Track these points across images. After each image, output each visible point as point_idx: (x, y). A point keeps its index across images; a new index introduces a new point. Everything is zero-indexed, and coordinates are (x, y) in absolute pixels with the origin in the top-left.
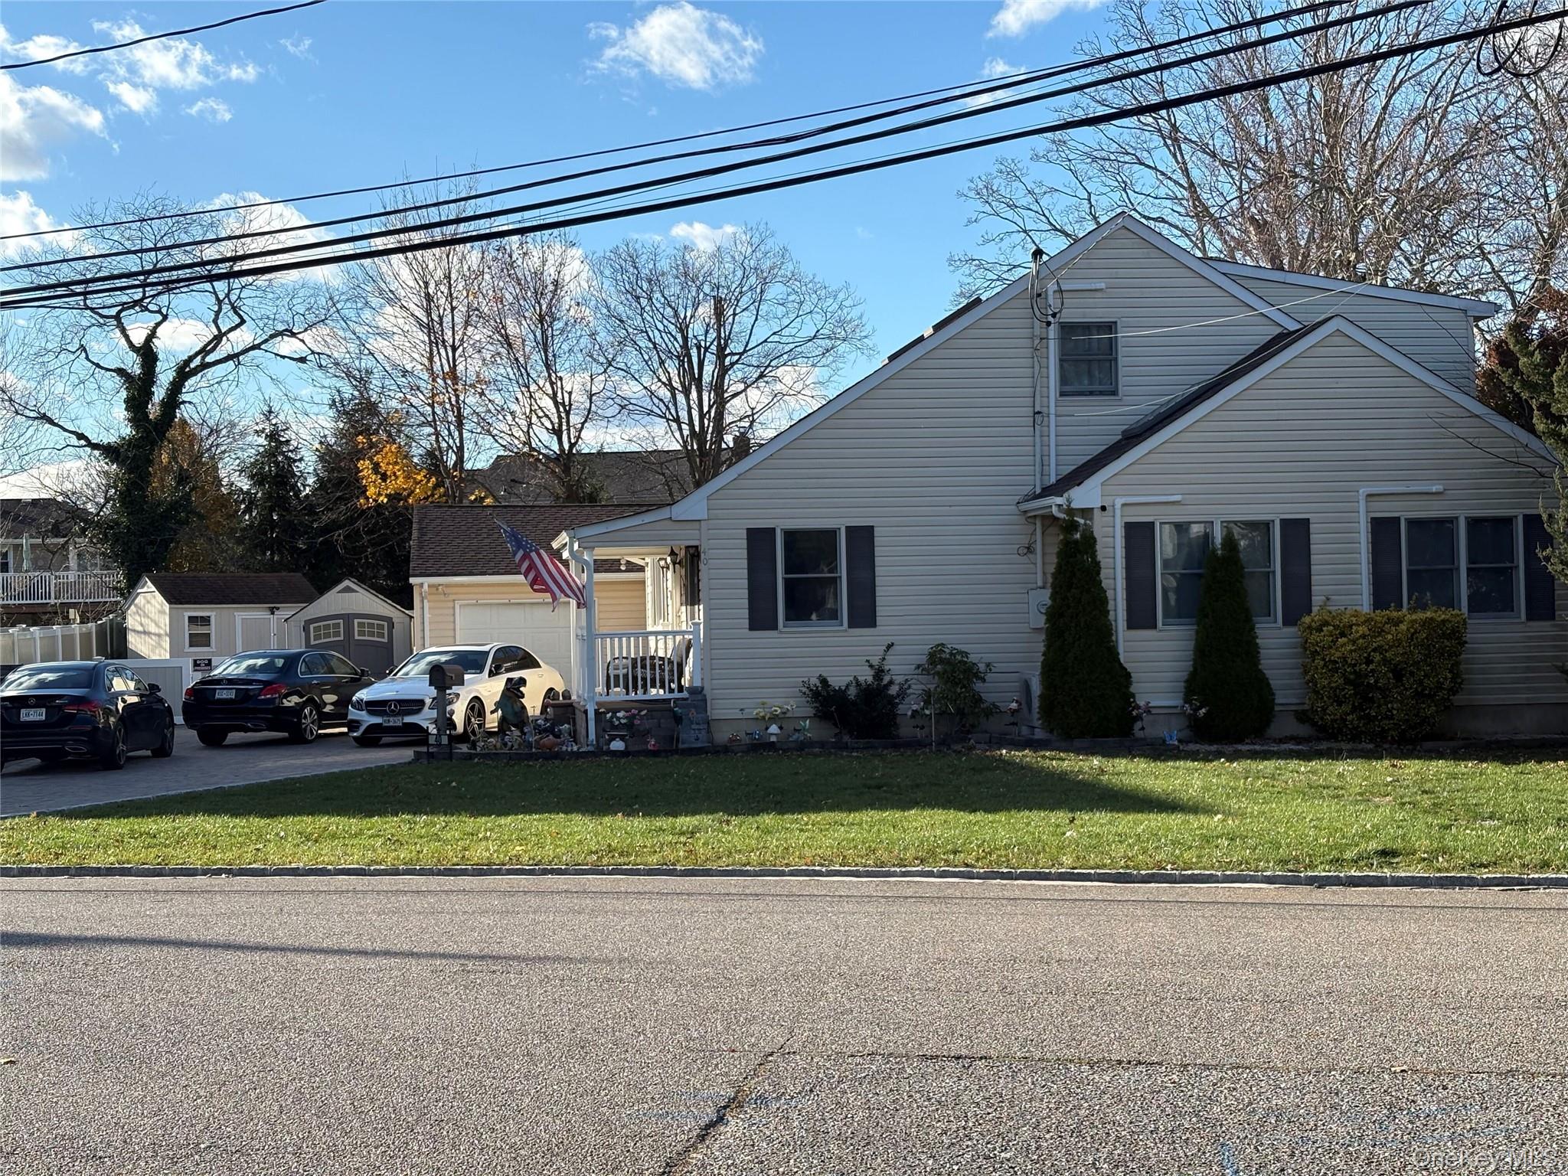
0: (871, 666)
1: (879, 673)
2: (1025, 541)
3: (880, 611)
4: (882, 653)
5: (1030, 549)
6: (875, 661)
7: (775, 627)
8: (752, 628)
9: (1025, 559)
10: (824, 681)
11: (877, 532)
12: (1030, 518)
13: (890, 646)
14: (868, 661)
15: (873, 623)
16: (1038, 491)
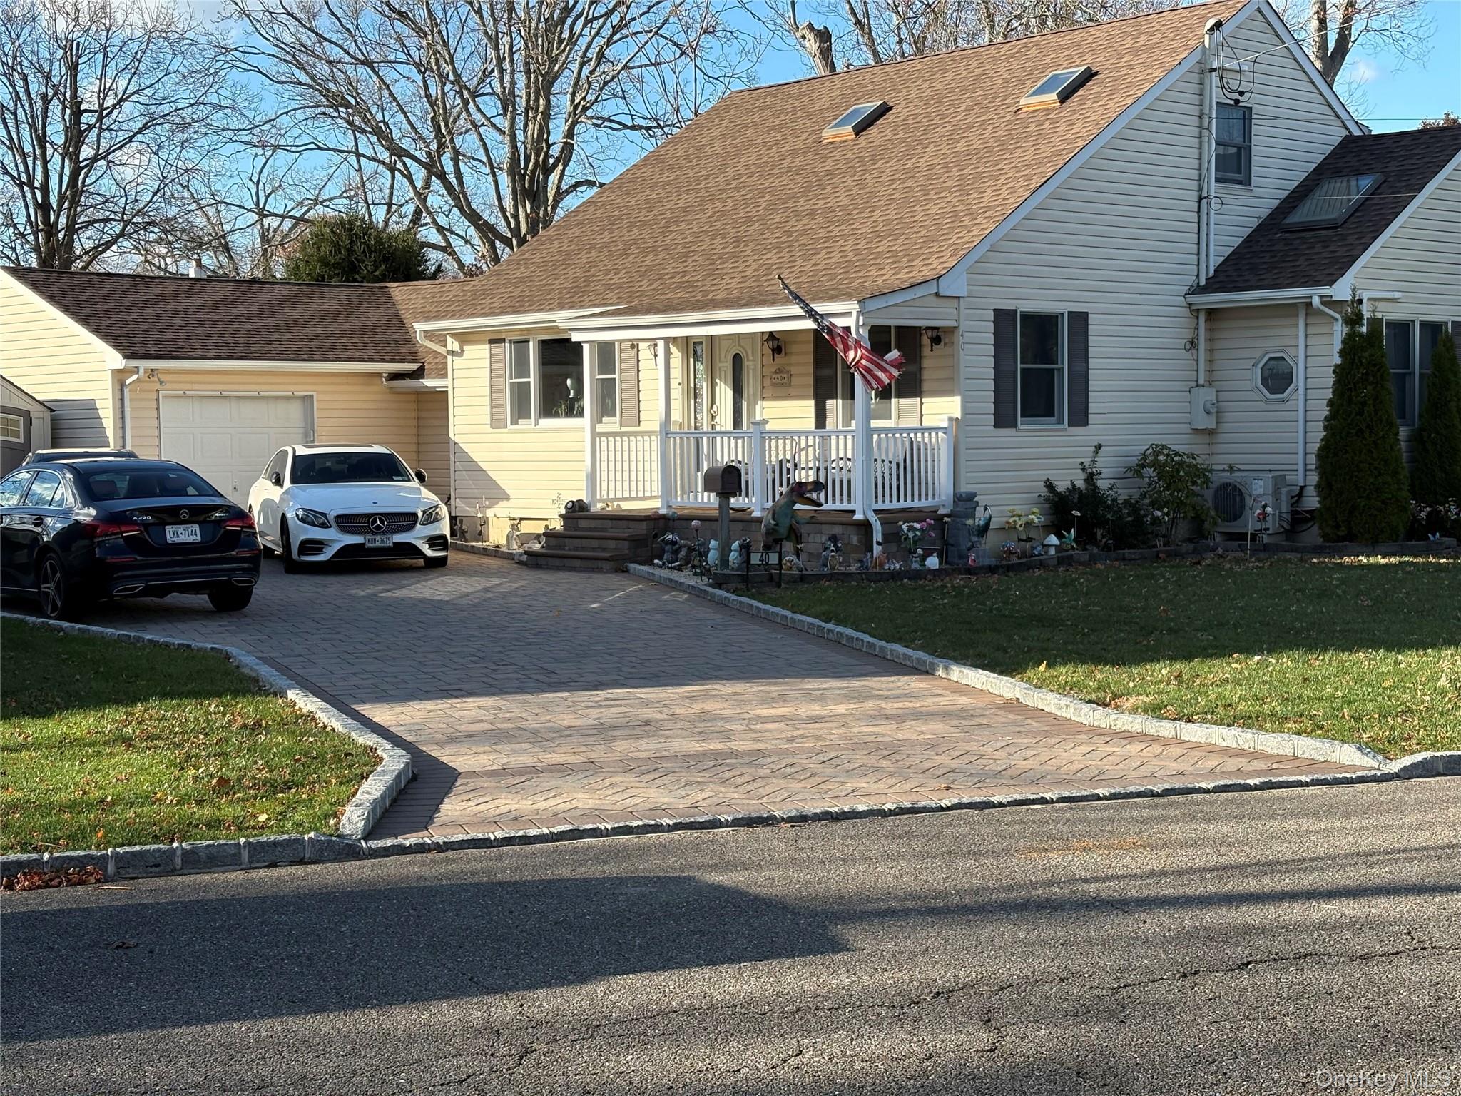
0: (1083, 469)
1: (1091, 478)
2: (1188, 334)
3: (1092, 408)
4: (1091, 454)
5: (1193, 344)
6: (1087, 461)
7: (1015, 426)
8: (998, 424)
9: (1188, 355)
10: (1050, 486)
11: (1092, 319)
12: (1196, 313)
13: (1099, 447)
14: (1082, 463)
15: (1085, 422)
16: (1203, 282)
